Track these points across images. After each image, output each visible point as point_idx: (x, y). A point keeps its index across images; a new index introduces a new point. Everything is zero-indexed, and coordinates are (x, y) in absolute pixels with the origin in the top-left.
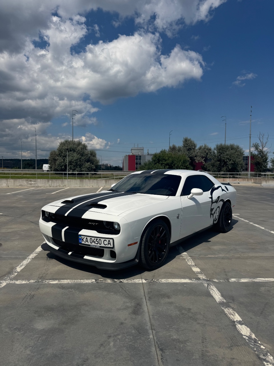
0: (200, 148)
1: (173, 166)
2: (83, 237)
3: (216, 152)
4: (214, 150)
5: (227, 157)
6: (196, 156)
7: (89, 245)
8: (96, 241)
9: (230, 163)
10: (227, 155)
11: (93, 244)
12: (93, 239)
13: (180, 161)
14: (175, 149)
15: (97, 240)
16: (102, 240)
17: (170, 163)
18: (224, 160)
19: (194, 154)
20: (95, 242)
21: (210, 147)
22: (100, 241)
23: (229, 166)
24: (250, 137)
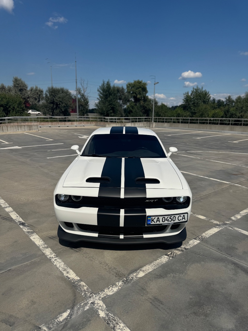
0: (32, 90)
1: (8, 108)
2: (153, 218)
3: (48, 94)
4: (46, 92)
5: (59, 100)
6: (28, 98)
8: (170, 218)
9: (63, 105)
10: (59, 98)
11: (166, 222)
12: (166, 217)
13: (16, 102)
14: (4, 88)
15: (171, 218)
16: (177, 216)
17: (5, 104)
18: (57, 103)
19: (26, 95)
20: (168, 220)
21: (42, 89)
22: (174, 218)
23: (62, 109)
24: (76, 82)
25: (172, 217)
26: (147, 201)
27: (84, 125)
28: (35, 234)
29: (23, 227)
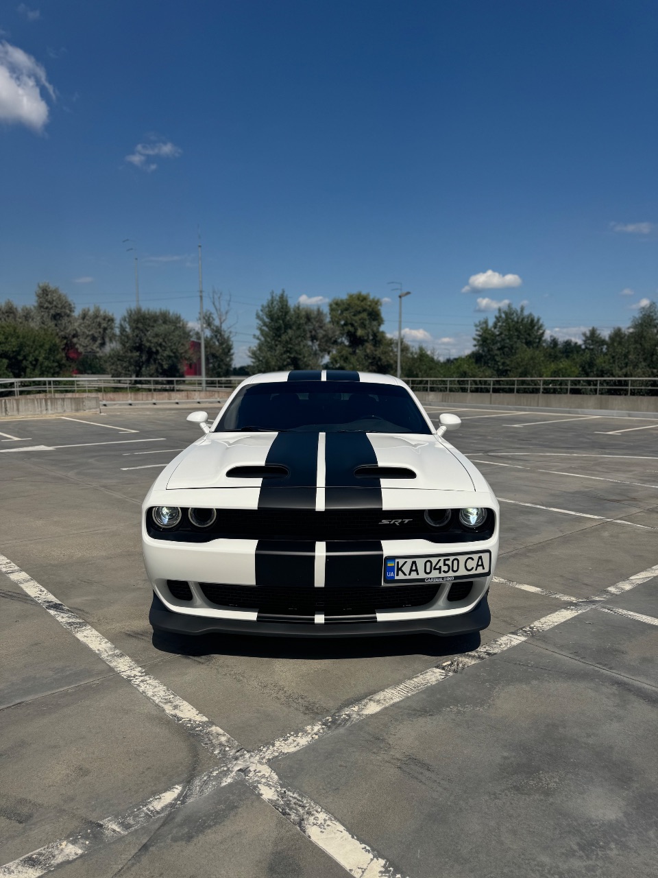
0: (84, 317)
1: (21, 361)
2: (401, 562)
3: (127, 326)
4: (122, 322)
5: (155, 340)
6: (75, 336)
7: (423, 580)
8: (445, 564)
9: (165, 355)
10: (157, 335)
11: (435, 574)
12: (434, 560)
13: (41, 346)
14: (13, 313)
15: (447, 562)
16: (462, 559)
17: (13, 352)
18: (150, 348)
19: (70, 330)
20: (440, 569)
21: (110, 314)
22: (455, 562)
23: (164, 363)
24: (201, 297)
25: (449, 560)
26: (385, 522)
27: (218, 400)
28: (90, 627)
29: (56, 613)
